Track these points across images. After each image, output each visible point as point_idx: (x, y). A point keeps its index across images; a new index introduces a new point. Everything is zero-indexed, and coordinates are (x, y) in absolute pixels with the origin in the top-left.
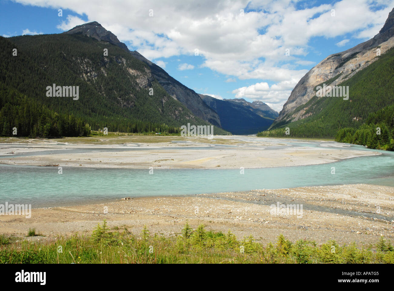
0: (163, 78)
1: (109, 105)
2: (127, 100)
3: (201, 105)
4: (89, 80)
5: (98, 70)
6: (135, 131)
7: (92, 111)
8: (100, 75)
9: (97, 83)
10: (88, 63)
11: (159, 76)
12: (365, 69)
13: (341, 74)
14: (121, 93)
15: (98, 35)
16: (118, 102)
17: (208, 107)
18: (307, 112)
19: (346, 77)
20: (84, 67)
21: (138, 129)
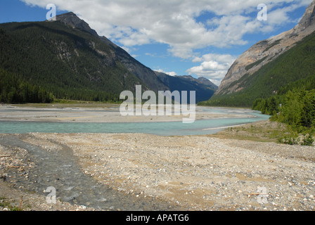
0: (126, 58)
1: (80, 79)
2: (95, 75)
3: (156, 80)
4: (64, 59)
5: (72, 51)
6: (97, 100)
7: (65, 84)
8: (73, 55)
9: (71, 61)
10: (64, 45)
11: (122, 56)
12: (285, 53)
13: (266, 57)
14: (91, 69)
15: (73, 23)
16: (87, 77)
17: (161, 82)
18: (240, 86)
19: (270, 59)
20: (60, 48)
21: (100, 98)
